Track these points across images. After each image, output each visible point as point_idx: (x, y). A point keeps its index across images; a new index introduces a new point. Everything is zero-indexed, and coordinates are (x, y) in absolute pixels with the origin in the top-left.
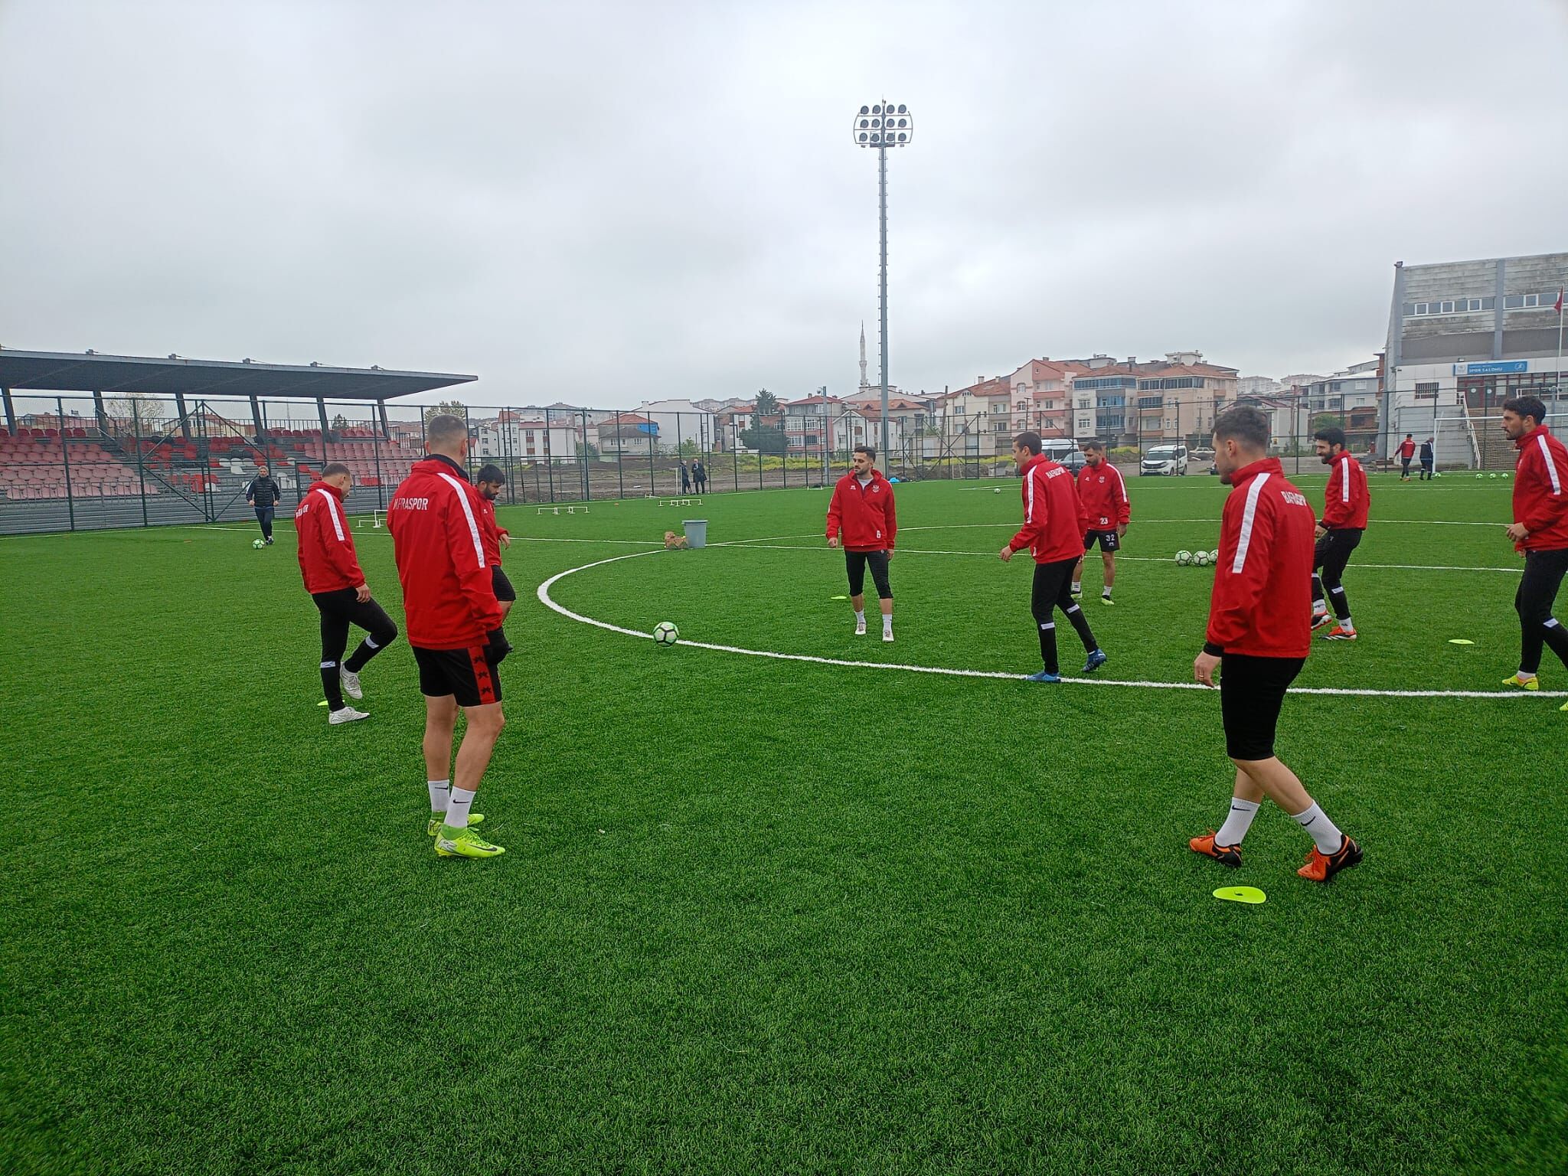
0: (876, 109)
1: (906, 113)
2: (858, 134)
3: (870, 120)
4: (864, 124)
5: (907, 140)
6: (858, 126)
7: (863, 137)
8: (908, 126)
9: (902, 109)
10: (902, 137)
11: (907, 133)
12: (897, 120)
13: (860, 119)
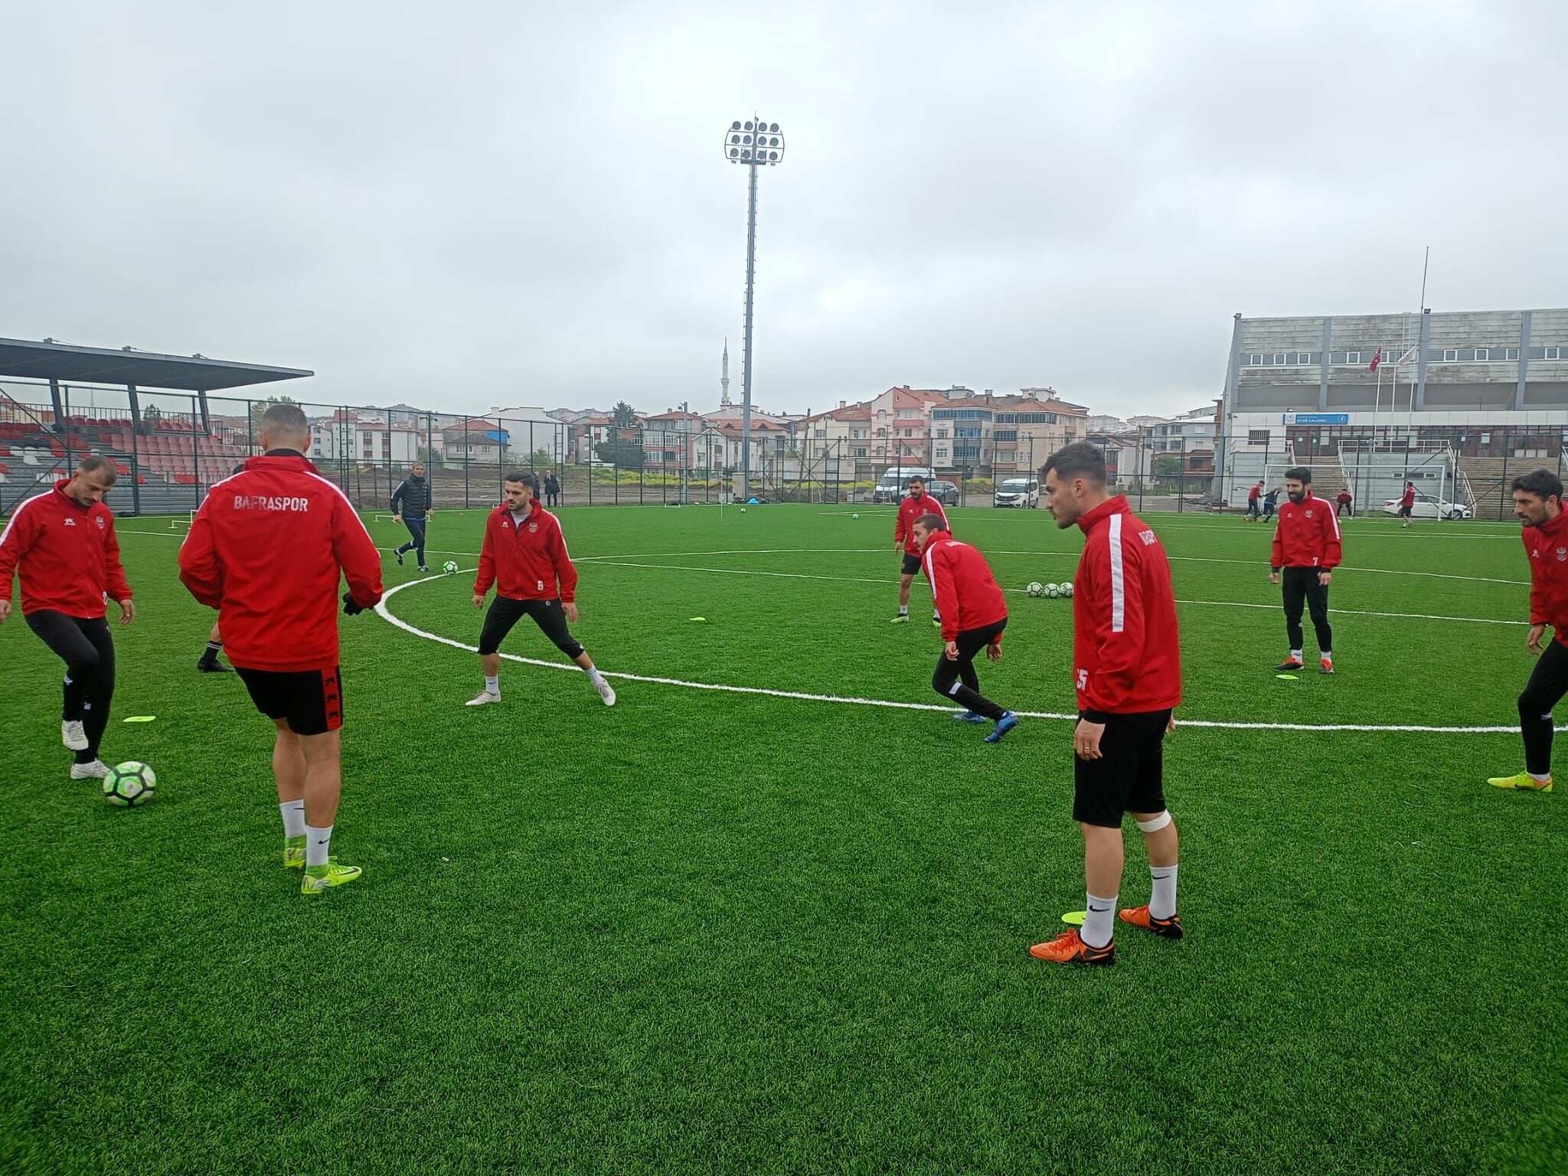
0: (748, 125)
1: (778, 132)
2: (729, 149)
3: (742, 136)
4: (736, 139)
5: (778, 159)
6: (729, 141)
7: (734, 152)
8: (780, 145)
9: (775, 127)
10: (774, 156)
11: (779, 152)
12: (769, 138)
13: (731, 134)
